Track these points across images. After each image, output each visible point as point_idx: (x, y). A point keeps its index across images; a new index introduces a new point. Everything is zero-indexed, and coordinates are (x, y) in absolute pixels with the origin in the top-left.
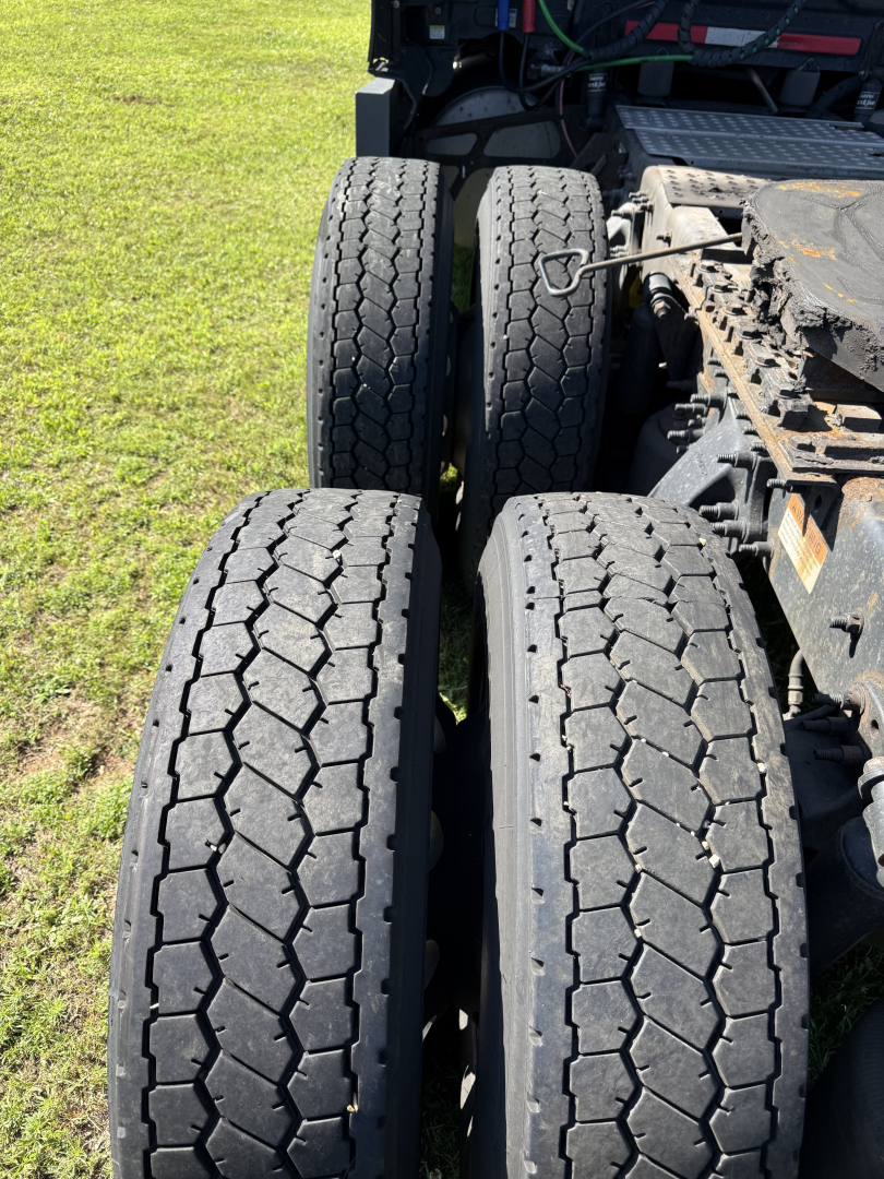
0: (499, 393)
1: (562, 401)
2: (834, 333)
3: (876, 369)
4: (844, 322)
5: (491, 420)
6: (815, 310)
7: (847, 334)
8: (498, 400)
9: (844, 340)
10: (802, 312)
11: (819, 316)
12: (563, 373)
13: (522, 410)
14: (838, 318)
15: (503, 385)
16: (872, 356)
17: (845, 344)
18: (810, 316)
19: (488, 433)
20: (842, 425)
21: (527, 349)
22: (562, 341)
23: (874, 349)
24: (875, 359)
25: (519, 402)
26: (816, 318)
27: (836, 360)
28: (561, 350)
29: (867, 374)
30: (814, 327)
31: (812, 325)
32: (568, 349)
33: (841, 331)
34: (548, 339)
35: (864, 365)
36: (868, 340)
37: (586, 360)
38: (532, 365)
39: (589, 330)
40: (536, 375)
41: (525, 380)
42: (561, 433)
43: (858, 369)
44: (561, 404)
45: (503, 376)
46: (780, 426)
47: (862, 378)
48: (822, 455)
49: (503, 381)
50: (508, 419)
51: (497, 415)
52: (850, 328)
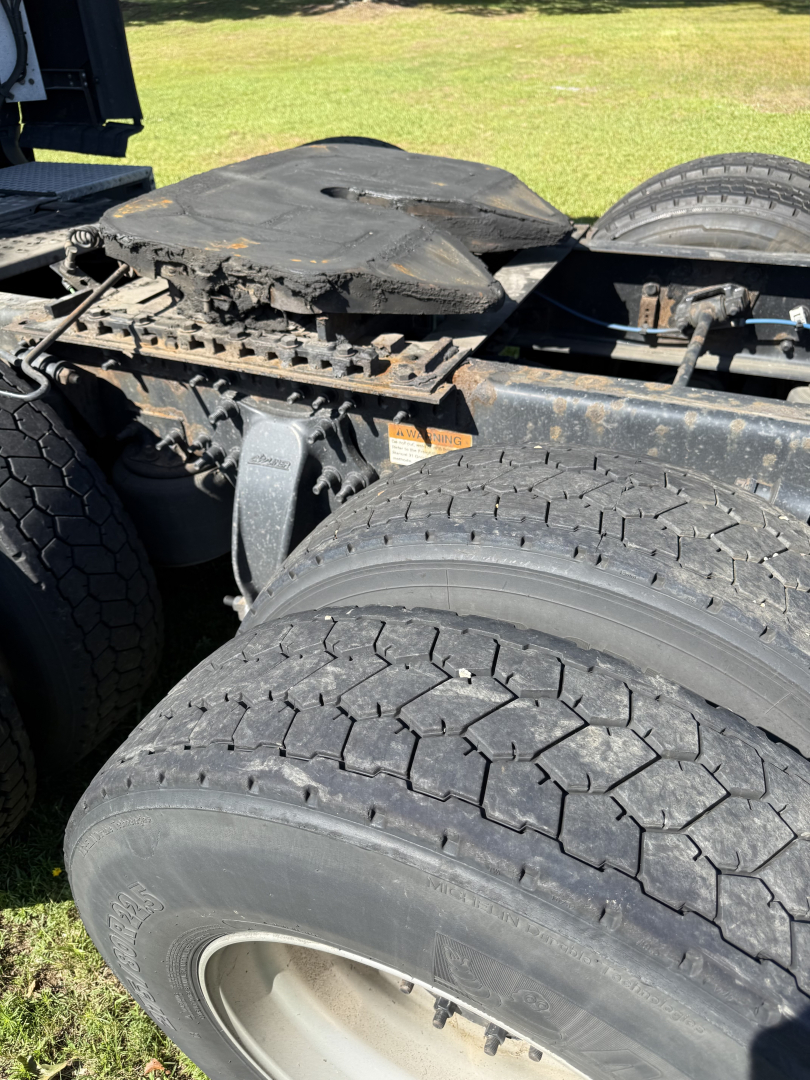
0: (21, 537)
1: (82, 501)
2: (340, 290)
3: (387, 300)
4: (345, 277)
5: (34, 569)
6: (317, 278)
7: (351, 285)
8: (25, 544)
9: (351, 291)
10: (308, 286)
11: (324, 282)
12: (63, 477)
13: (56, 535)
14: (339, 276)
15: (18, 526)
16: (379, 291)
17: (354, 294)
18: (318, 285)
19: (39, 585)
20: (390, 353)
21: (11, 475)
22: (35, 447)
23: (379, 285)
24: (383, 292)
25: (48, 530)
26: (322, 285)
27: (350, 311)
28: (42, 457)
29: (382, 307)
30: (326, 292)
31: (323, 291)
32: (47, 452)
33: (345, 286)
34: (22, 454)
35: (376, 301)
36: (371, 281)
37: (70, 452)
38: (30, 488)
39: (48, 424)
40: (42, 494)
41: (35, 505)
42: (103, 531)
43: (374, 308)
44: (83, 506)
45: (11, 517)
46: (370, 376)
47: (378, 312)
48: (424, 375)
49: (15, 522)
50: (51, 555)
51: (35, 561)
52: (351, 279)
